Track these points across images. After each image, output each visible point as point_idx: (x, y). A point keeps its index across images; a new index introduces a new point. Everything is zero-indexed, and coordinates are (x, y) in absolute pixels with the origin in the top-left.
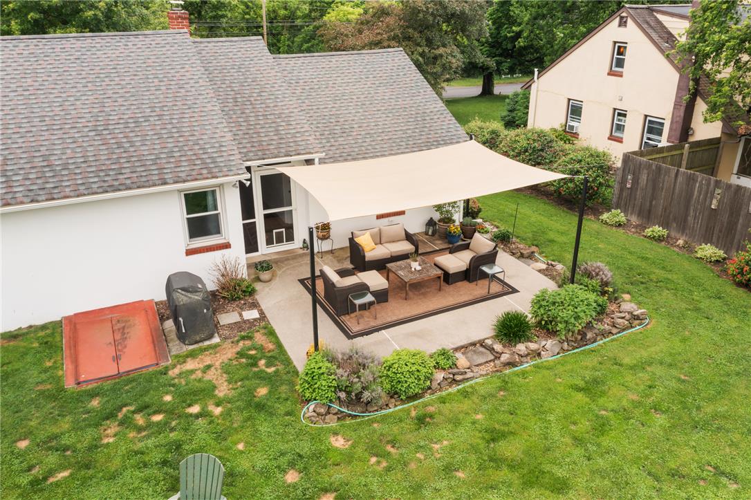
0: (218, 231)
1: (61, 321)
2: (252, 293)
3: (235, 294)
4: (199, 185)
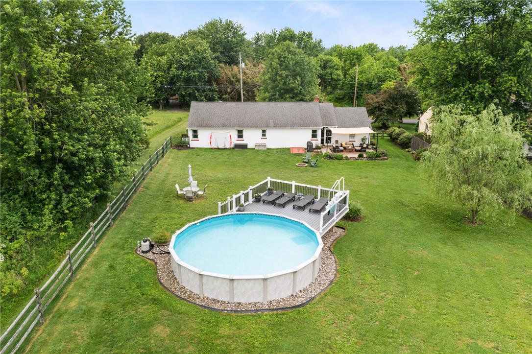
2: (320, 149)
3: (318, 148)
4: (315, 128)
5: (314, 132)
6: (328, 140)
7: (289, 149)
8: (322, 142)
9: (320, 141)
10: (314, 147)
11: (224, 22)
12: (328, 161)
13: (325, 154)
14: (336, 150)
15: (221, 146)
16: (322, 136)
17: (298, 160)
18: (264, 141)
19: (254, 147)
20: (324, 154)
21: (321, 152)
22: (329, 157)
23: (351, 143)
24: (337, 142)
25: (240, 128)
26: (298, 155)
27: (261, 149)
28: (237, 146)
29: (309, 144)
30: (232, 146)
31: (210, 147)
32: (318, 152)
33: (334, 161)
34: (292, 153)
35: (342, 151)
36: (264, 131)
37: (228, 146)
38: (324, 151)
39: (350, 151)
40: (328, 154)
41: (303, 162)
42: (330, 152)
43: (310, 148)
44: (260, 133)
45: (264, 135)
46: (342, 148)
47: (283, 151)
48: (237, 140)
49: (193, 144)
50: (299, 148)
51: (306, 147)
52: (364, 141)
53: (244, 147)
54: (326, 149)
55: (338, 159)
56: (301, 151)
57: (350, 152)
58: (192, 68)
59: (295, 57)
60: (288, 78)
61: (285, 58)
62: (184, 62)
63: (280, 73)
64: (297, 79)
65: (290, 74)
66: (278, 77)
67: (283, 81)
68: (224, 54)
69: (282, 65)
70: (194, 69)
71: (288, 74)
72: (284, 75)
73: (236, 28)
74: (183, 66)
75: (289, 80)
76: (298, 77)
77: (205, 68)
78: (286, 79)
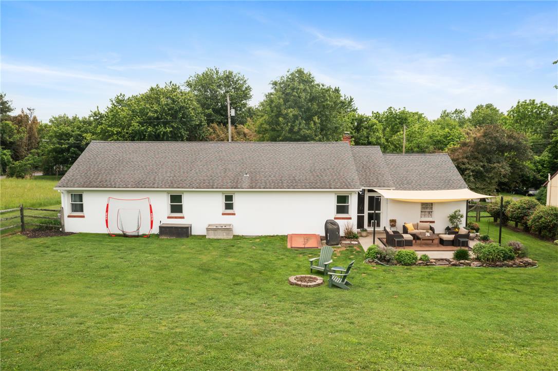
0: (348, 213)
1: (287, 236)
2: (357, 238)
3: (350, 236)
4: (343, 191)
5: (342, 199)
6: (375, 219)
7: (284, 238)
8: (360, 224)
9: (354, 222)
10: (342, 234)
11: (221, 72)
12: (379, 270)
13: (370, 249)
14: (393, 239)
15: (130, 230)
16: (361, 210)
17: (299, 266)
18: (227, 220)
19: (204, 232)
20: (366, 249)
21: (359, 245)
22: (383, 259)
23: (428, 225)
24: (393, 223)
25: (176, 190)
26: (303, 251)
27: (219, 237)
28: (165, 231)
29: (330, 226)
30: (156, 230)
31: (105, 231)
32: (351, 246)
33: (393, 268)
34: (289, 247)
35: (409, 243)
36: (229, 198)
37: (145, 230)
38: (366, 243)
39: (428, 242)
40: (376, 250)
41: (312, 271)
42: (382, 246)
43: (331, 235)
44: (220, 201)
45: (229, 206)
46: (407, 237)
47: (270, 242)
48: (169, 218)
49: (72, 225)
50: (307, 237)
51: (323, 234)
52: (455, 220)
53: (183, 232)
54: (370, 239)
55: (405, 264)
56: (312, 243)
57: (427, 245)
58: (163, 122)
59: (311, 90)
60: (298, 120)
61: (293, 89)
62: (150, 114)
63: (284, 112)
64: (313, 120)
65: (301, 113)
66: (281, 119)
67: (289, 124)
68: (220, 113)
69: (288, 101)
70: (166, 124)
71: (296, 113)
72: (291, 115)
73: (237, 81)
74: (150, 118)
75: (300, 124)
76: (316, 118)
77: (184, 123)
78: (294, 122)
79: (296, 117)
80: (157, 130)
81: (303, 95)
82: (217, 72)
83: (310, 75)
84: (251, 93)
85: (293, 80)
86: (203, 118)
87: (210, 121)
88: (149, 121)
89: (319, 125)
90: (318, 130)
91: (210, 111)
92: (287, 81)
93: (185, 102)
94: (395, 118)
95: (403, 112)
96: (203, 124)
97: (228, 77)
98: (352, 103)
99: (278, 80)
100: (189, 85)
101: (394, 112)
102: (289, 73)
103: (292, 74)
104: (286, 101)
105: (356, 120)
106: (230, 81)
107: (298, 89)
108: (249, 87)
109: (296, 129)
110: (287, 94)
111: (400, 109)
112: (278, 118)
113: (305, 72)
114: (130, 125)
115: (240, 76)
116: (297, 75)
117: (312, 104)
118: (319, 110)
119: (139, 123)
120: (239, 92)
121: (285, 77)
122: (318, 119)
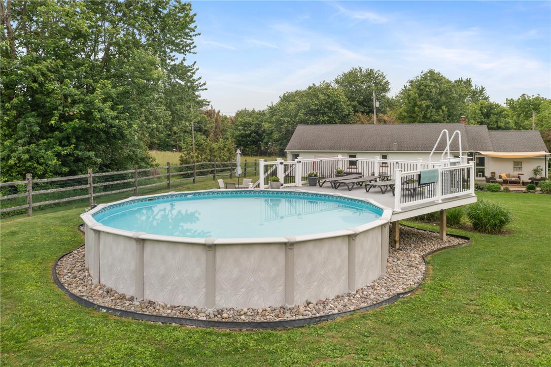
4: (457, 153)
6: (481, 172)
11: (364, 70)
14: (490, 180)
23: (516, 175)
24: (493, 173)
25: (352, 151)
33: (484, 192)
35: (500, 183)
46: (500, 180)
52: (538, 173)
55: (493, 191)
58: (321, 113)
59: (440, 86)
60: (429, 109)
61: (426, 86)
62: (313, 107)
63: (419, 103)
64: (442, 109)
65: (432, 104)
66: (416, 108)
67: (423, 112)
68: (363, 104)
69: (422, 95)
70: (324, 114)
71: (429, 104)
72: (424, 105)
73: (377, 77)
74: (311, 110)
75: (431, 112)
76: (444, 107)
77: (337, 113)
78: (427, 110)
79: (428, 107)
80: (317, 119)
81: (434, 90)
82: (361, 71)
83: (439, 74)
84: (390, 87)
85: (425, 79)
86: (351, 109)
87: (356, 111)
88: (311, 112)
89: (446, 112)
90: (446, 116)
91: (355, 103)
92: (421, 80)
93: (337, 97)
94: (529, 105)
95: (537, 99)
96: (350, 113)
97: (369, 74)
98: (484, 92)
99: (414, 79)
100: (337, 82)
101: (527, 99)
102: (423, 73)
103: (425, 74)
104: (420, 95)
105: (485, 107)
106: (371, 77)
107: (430, 86)
108: (387, 81)
109: (428, 115)
110: (421, 90)
111: (533, 96)
112: (414, 108)
113: (436, 72)
114: (296, 116)
115: (380, 72)
116: (429, 75)
117: (441, 97)
118: (447, 101)
119: (304, 114)
120: (379, 86)
121: (420, 77)
122: (446, 108)
